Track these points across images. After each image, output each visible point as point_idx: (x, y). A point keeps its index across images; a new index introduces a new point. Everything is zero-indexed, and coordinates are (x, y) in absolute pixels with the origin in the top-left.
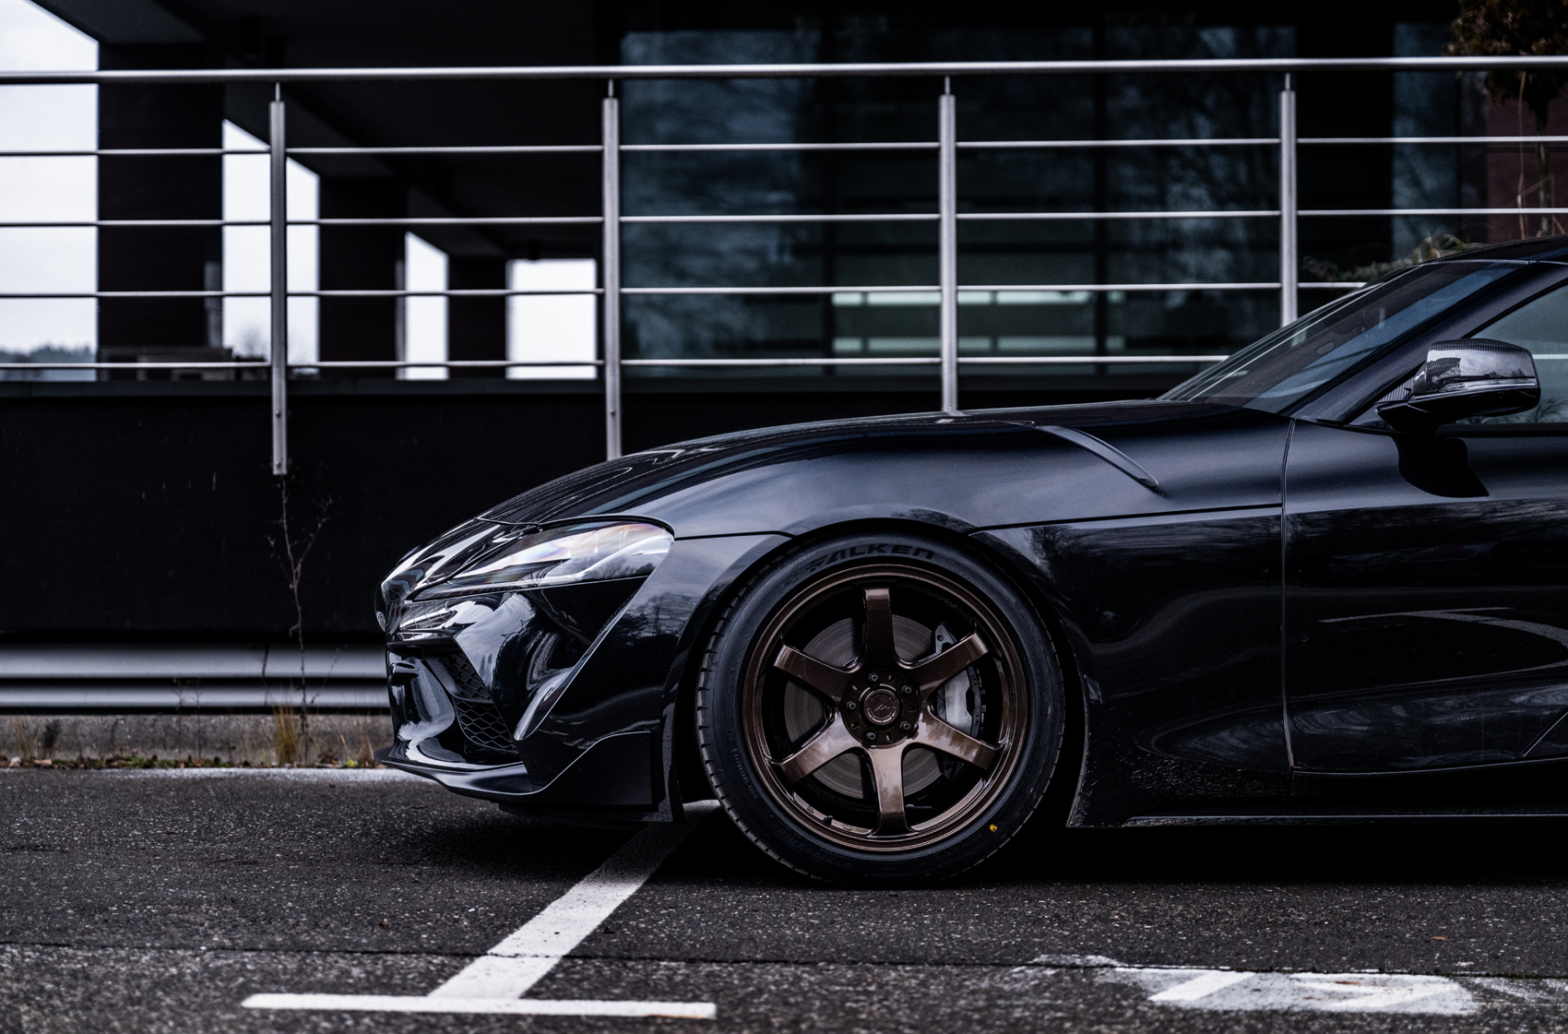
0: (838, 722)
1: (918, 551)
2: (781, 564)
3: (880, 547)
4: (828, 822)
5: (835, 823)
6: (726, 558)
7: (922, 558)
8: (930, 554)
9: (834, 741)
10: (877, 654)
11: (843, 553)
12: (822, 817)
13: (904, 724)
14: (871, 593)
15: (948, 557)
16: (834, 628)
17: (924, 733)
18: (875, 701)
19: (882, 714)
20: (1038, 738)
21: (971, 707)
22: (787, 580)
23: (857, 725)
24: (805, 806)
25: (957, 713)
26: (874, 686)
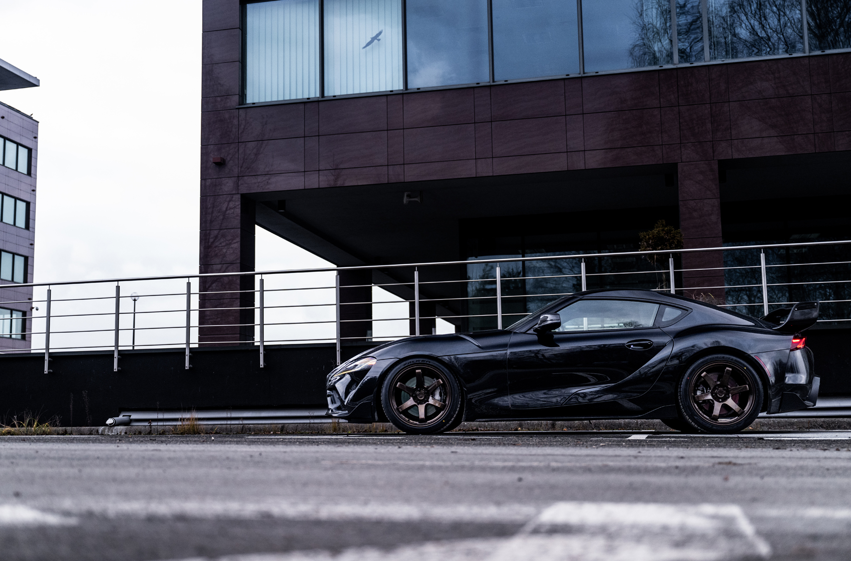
0: (411, 398)
1: (427, 362)
2: (398, 365)
3: (419, 361)
4: (409, 420)
5: (410, 421)
6: (385, 364)
7: (428, 363)
8: (430, 362)
9: (410, 402)
10: (420, 384)
11: (411, 362)
12: (407, 419)
13: (426, 399)
14: (417, 371)
15: (433, 362)
16: (412, 379)
17: (431, 401)
18: (419, 395)
19: (421, 397)
20: (453, 402)
21: (440, 395)
22: (399, 368)
23: (415, 399)
24: (404, 417)
25: (437, 397)
26: (419, 391)
